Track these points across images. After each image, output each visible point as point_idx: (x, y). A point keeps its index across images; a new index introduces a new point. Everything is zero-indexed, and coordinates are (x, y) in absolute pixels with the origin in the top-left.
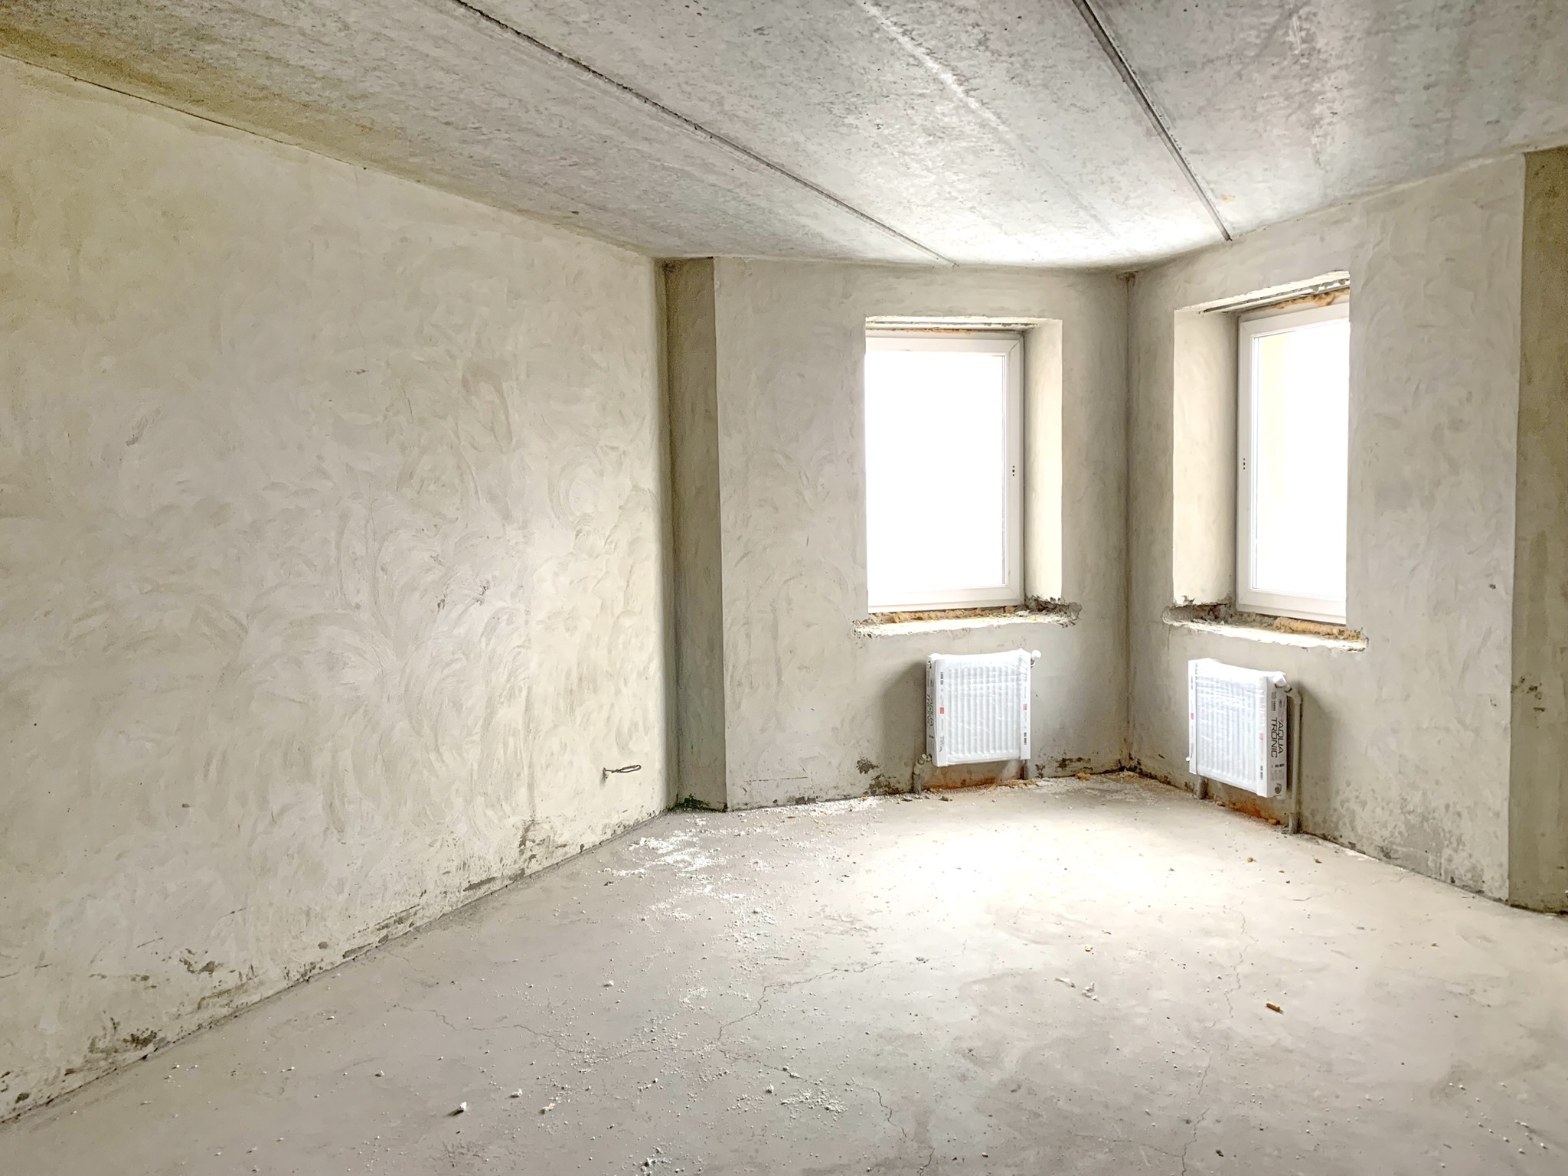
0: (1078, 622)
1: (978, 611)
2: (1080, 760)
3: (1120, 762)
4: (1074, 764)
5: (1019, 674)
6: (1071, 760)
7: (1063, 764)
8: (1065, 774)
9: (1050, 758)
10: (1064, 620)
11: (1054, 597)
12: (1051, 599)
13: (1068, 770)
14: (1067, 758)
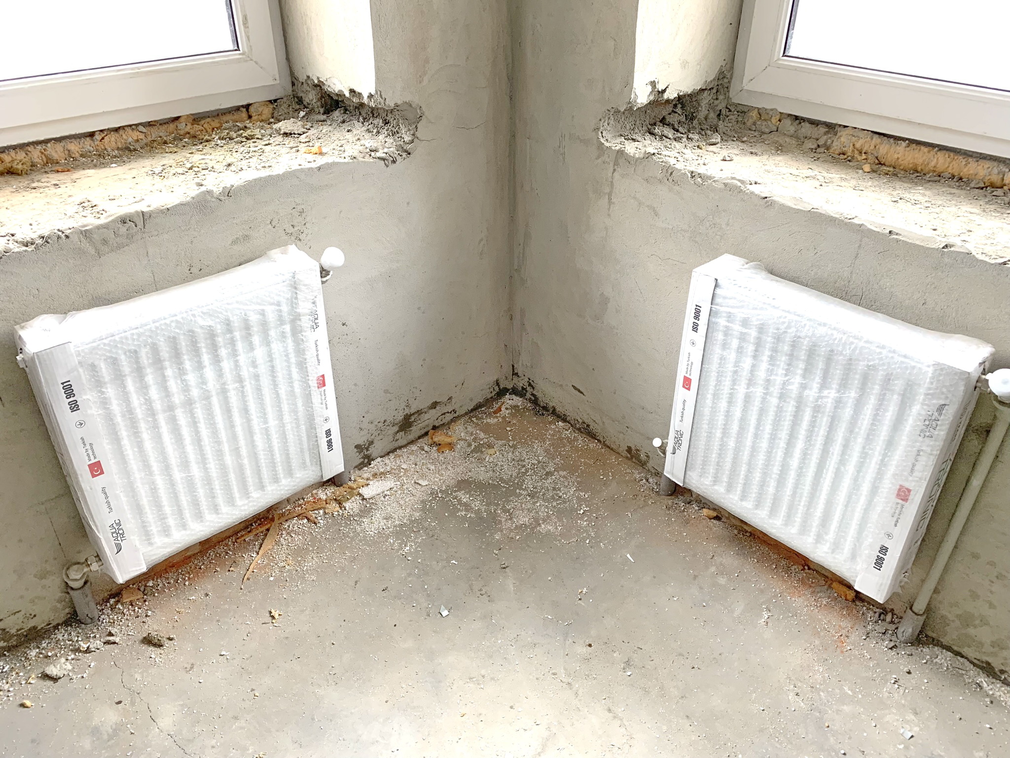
0: (419, 150)
1: (182, 126)
2: (434, 405)
3: (498, 384)
4: (426, 416)
5: (296, 318)
6: (419, 412)
7: (406, 424)
8: (411, 437)
9: (381, 425)
10: (384, 144)
11: (357, 90)
12: (352, 91)
13: (416, 431)
14: (413, 411)
